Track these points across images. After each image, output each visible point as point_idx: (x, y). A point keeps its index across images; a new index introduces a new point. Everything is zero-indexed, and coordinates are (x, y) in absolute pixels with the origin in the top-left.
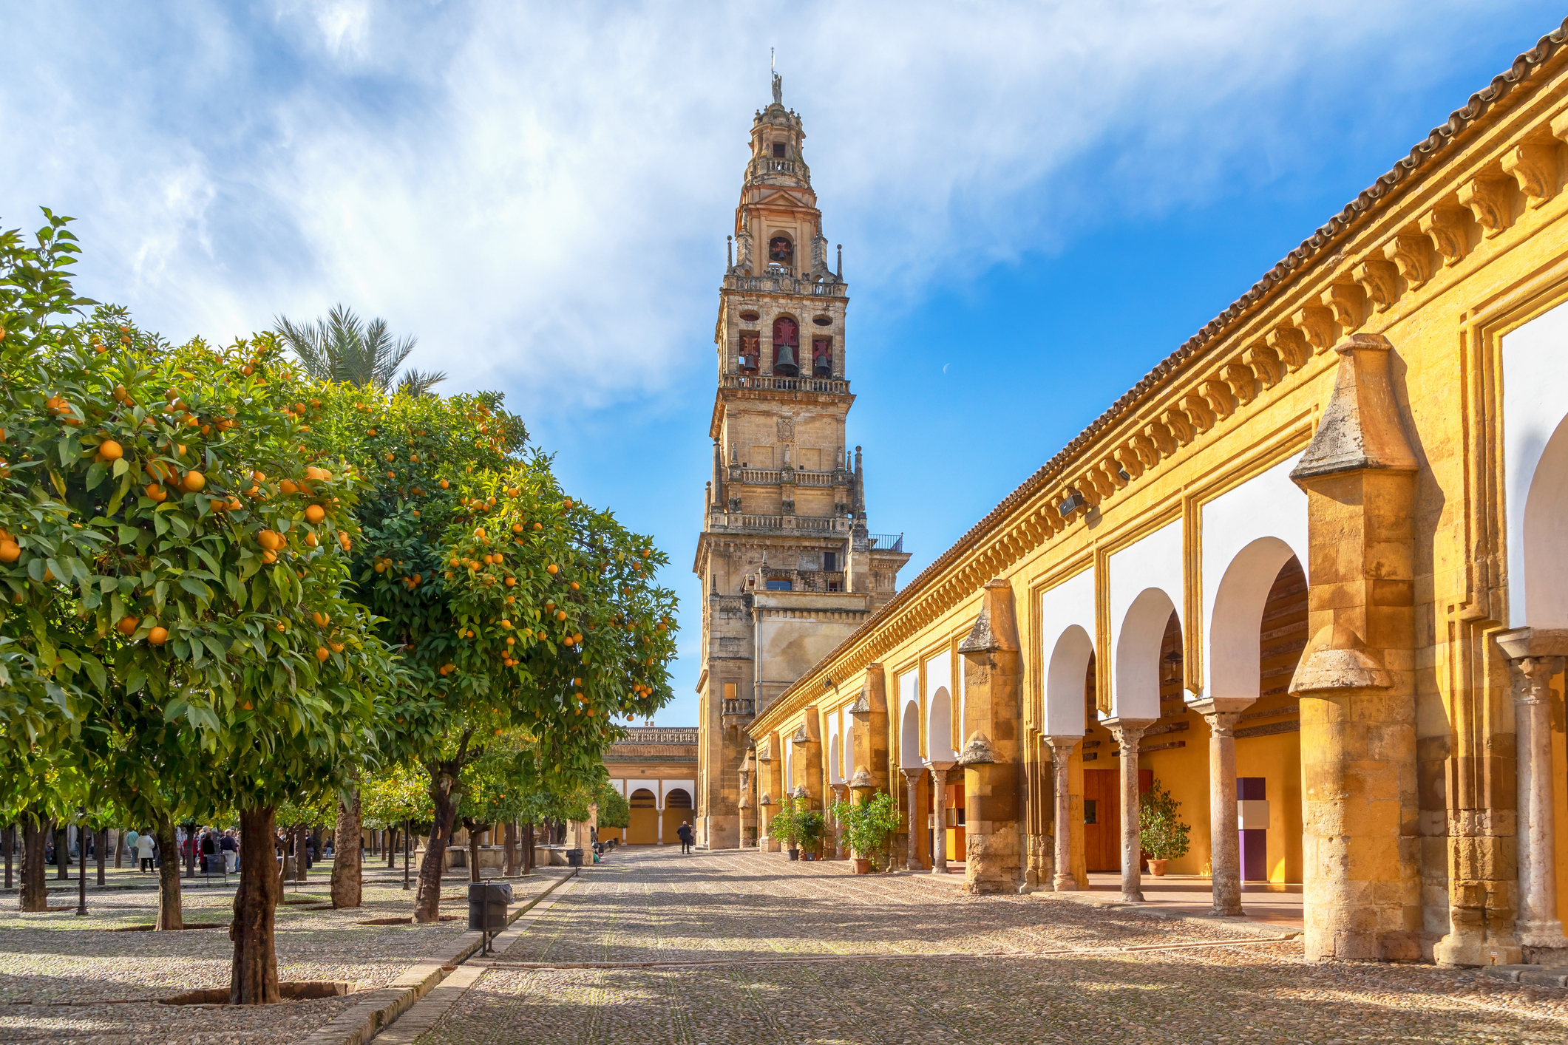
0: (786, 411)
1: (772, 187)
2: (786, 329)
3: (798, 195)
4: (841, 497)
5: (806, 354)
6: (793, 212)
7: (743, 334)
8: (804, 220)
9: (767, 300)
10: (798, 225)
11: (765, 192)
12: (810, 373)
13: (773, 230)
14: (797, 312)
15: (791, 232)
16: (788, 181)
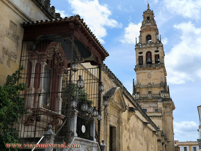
0: (149, 71)
1: (146, 26)
2: (149, 54)
3: (152, 26)
4: (162, 89)
5: (153, 59)
6: (151, 30)
7: (139, 57)
8: (153, 31)
9: (144, 49)
10: (152, 32)
11: (145, 27)
12: (154, 63)
13: (146, 35)
14: (151, 51)
15: (151, 34)
16: (150, 24)
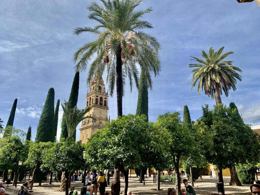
0: (101, 109)
5: (103, 102)
7: (96, 99)
9: (99, 95)
12: (104, 105)
14: (103, 97)
15: (101, 86)
